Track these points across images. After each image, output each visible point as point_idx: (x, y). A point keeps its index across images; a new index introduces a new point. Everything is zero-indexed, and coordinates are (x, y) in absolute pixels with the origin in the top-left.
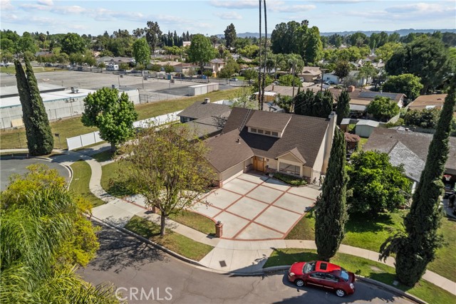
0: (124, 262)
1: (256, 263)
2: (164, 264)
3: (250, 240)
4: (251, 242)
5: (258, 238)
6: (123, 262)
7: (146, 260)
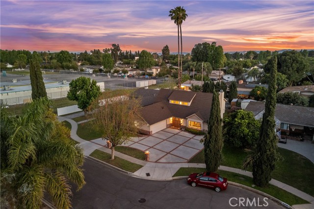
5: (171, 162)
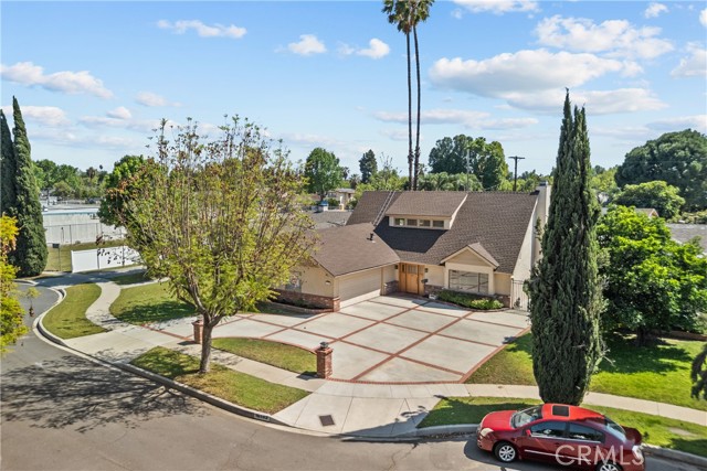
0: (107, 416)
1: (403, 419)
2: (194, 419)
3: (389, 383)
4: (392, 386)
5: (407, 380)
6: (102, 416)
7: (156, 413)
